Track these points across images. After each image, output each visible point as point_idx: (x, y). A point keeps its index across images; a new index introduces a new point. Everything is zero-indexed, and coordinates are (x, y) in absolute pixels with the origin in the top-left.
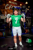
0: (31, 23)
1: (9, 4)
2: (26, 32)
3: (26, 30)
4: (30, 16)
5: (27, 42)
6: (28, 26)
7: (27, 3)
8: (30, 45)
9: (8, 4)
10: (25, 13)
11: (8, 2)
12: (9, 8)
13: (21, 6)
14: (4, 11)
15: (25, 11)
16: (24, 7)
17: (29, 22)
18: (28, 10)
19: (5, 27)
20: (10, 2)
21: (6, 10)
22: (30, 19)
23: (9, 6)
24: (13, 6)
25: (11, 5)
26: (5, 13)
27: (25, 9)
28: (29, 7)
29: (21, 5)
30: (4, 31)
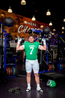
0: (57, 54)
1: (24, 25)
3: (49, 65)
4: (55, 44)
7: (51, 24)
11: (23, 22)
13: (42, 28)
16: (46, 30)
17: (55, 53)
18: (53, 34)
19: (16, 61)
20: (25, 22)
22: (55, 48)
23: (23, 28)
24: (29, 29)
25: (27, 27)
27: (48, 33)
28: (54, 30)
29: (42, 26)
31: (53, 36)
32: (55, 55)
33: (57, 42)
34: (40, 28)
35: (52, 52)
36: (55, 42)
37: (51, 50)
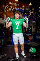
0: (35, 28)
1: (10, 5)
2: (29, 39)
3: (29, 37)
5: (30, 51)
6: (32, 32)
7: (30, 4)
8: (34, 56)
9: (8, 6)
10: (29, 16)
11: (8, 3)
12: (10, 10)
13: (24, 8)
14: (3, 14)
15: (28, 14)
16: (27, 9)
17: (34, 27)
18: (32, 12)
19: (4, 34)
20: (10, 3)
21: (6, 13)
22: (34, 23)
23: (9, 8)
24: (14, 8)
25: (12, 7)
26: (4, 16)
27: (28, 12)
28: (33, 9)
29: (23, 6)
30: (2, 38)
31: (32, 14)
32: (33, 29)
33: (35, 19)
34: (22, 8)
35: (31, 27)
36: (34, 18)
37: (31, 25)
